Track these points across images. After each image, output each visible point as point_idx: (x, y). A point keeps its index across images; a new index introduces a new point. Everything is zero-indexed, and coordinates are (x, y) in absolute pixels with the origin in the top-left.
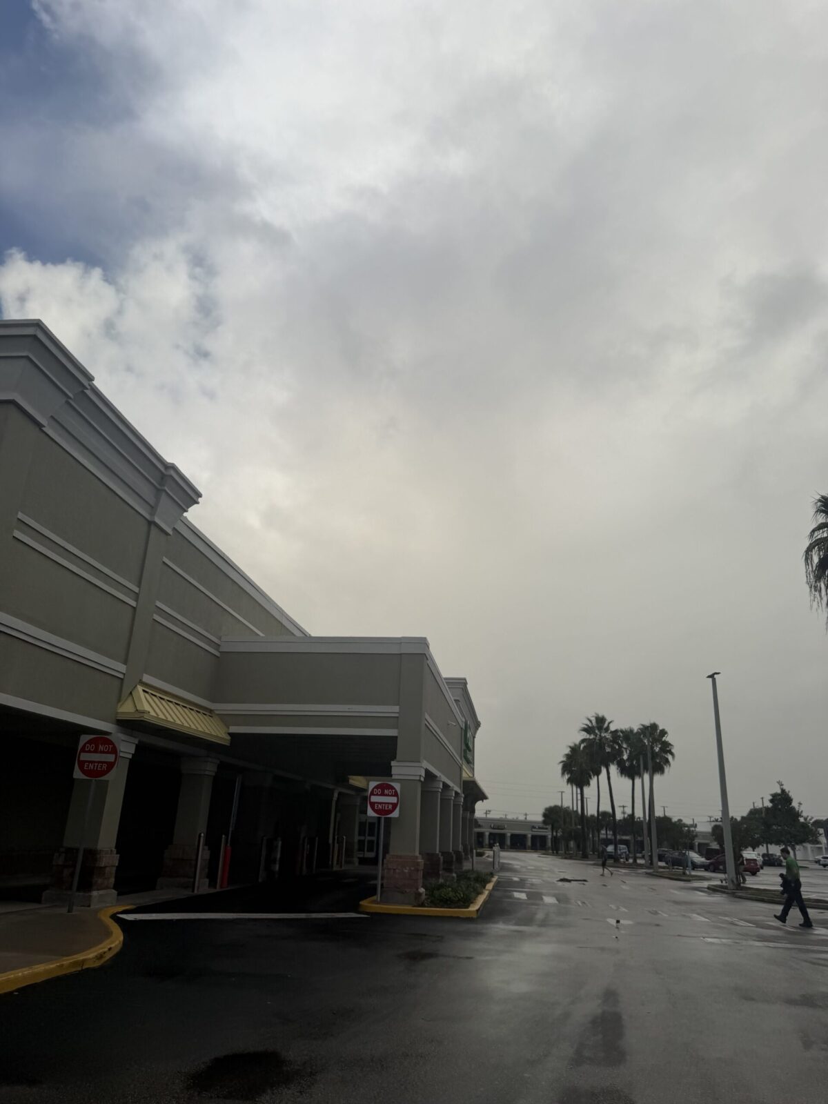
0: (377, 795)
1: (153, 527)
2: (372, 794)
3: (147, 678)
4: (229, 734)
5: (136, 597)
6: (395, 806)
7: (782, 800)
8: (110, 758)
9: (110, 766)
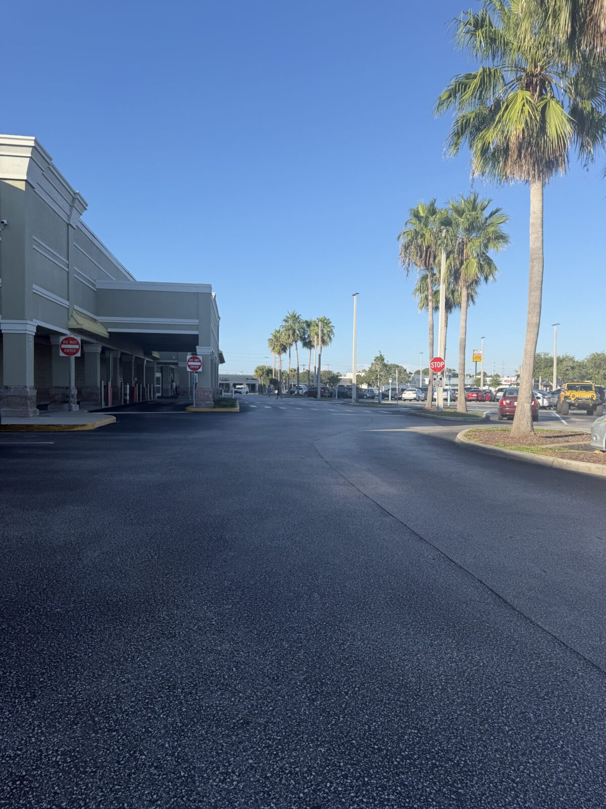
0: (191, 361)
1: (70, 227)
2: (189, 361)
3: (76, 307)
4: (108, 332)
5: (68, 266)
6: (200, 366)
7: (380, 359)
8: (77, 347)
9: (77, 350)
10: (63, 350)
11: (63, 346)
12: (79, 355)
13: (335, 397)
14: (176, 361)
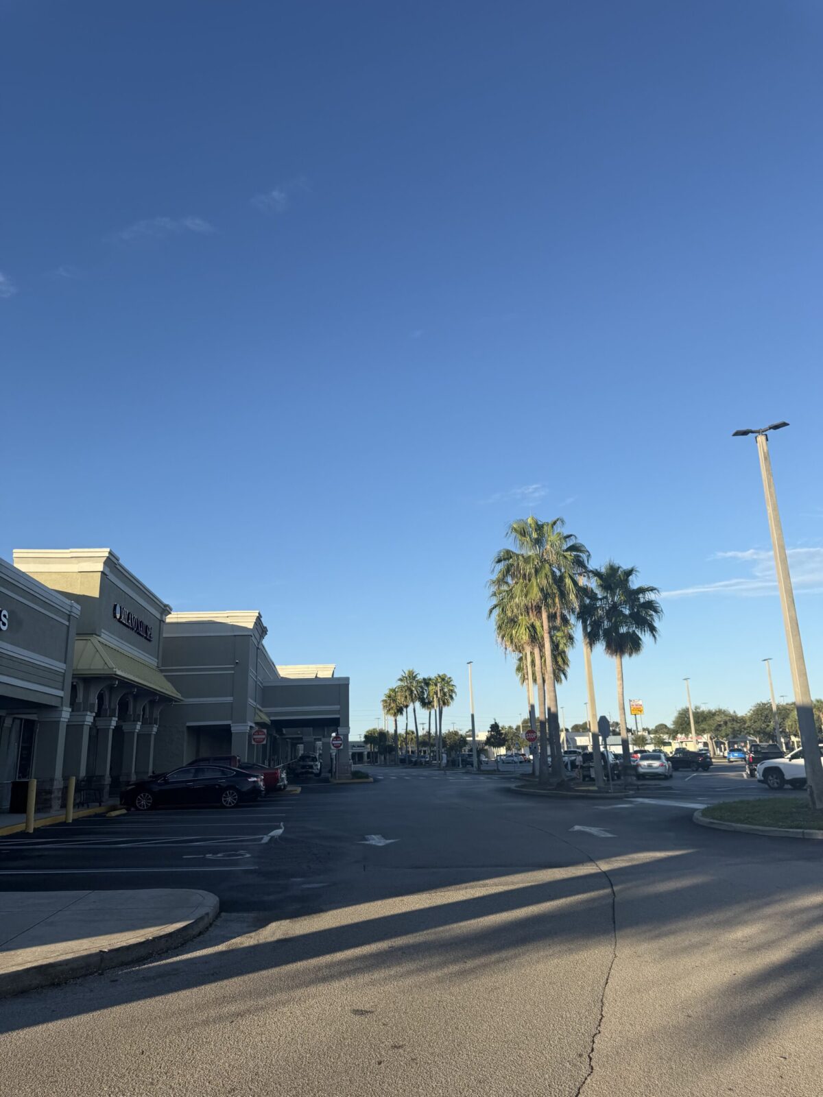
1: (257, 650)
3: (258, 706)
4: (270, 720)
5: (256, 677)
6: (341, 744)
7: (495, 727)
8: (264, 736)
9: (264, 739)
10: (254, 739)
11: (255, 737)
12: (265, 742)
13: (459, 766)
14: (300, 736)
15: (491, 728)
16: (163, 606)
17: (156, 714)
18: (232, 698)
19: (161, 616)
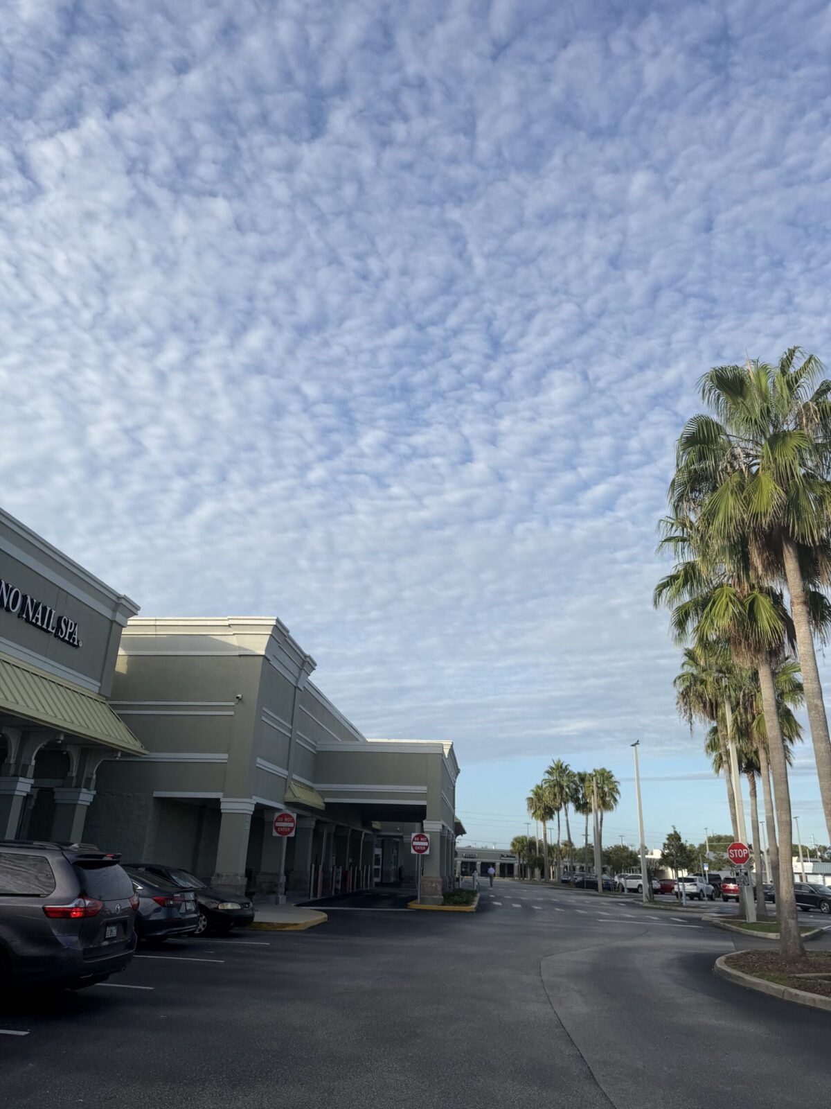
0: (417, 841)
1: (297, 690)
2: (414, 840)
3: (295, 777)
4: (325, 803)
5: (291, 731)
6: (427, 847)
7: (675, 838)
8: (291, 825)
9: (291, 829)
10: (277, 828)
11: (278, 824)
12: (292, 834)
15: (668, 839)
16: (115, 599)
17: (92, 771)
18: (226, 756)
19: (114, 616)
